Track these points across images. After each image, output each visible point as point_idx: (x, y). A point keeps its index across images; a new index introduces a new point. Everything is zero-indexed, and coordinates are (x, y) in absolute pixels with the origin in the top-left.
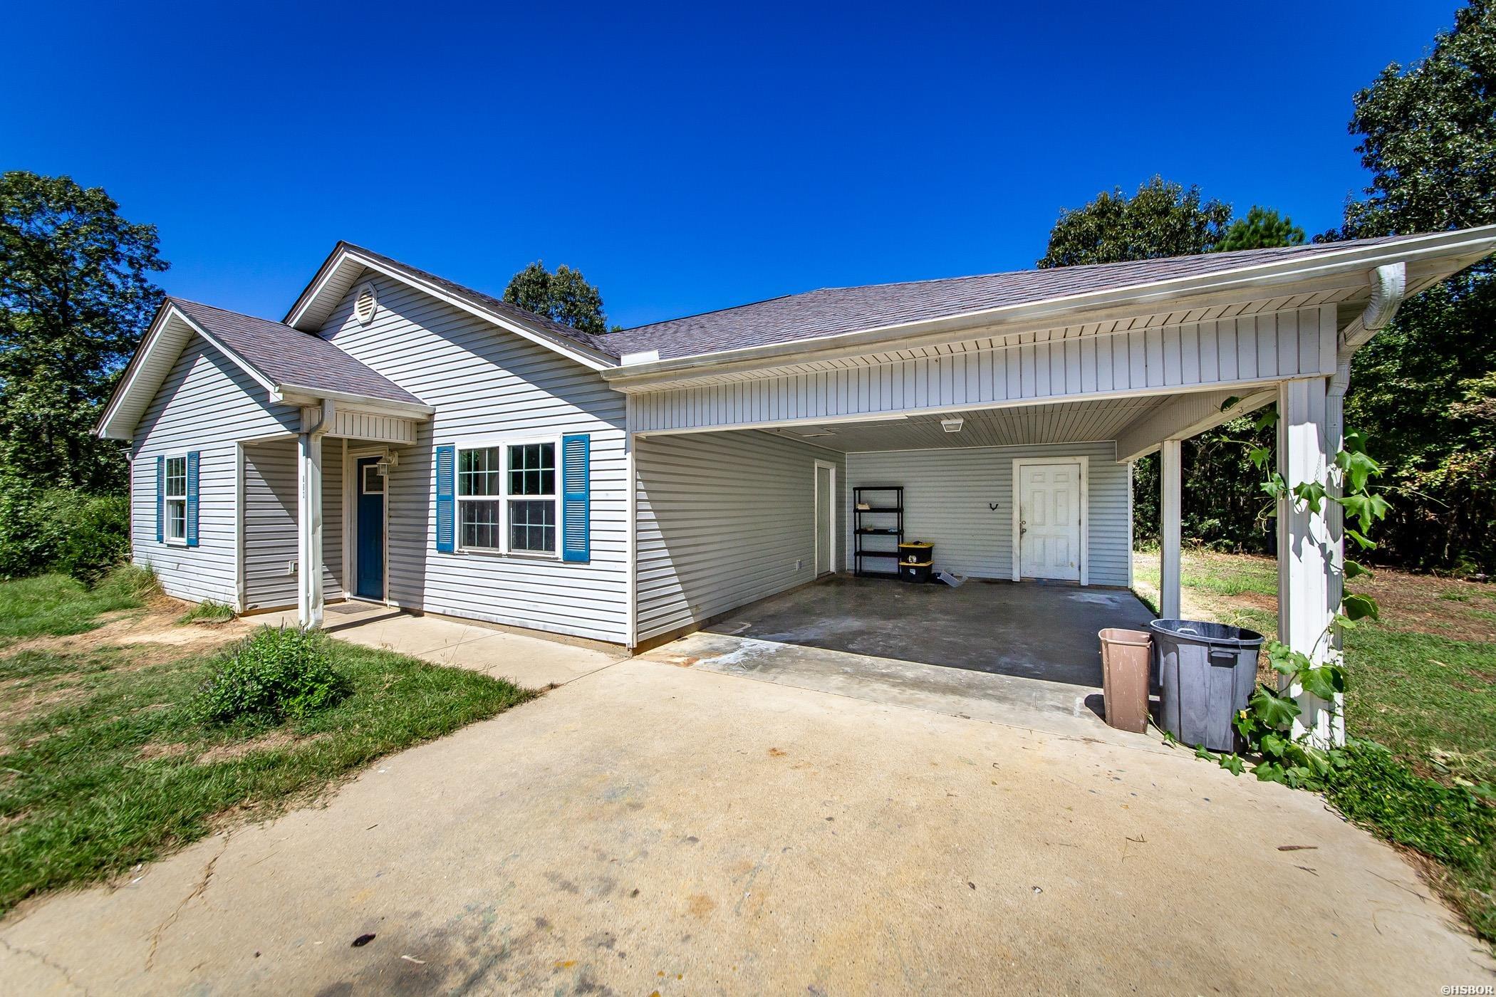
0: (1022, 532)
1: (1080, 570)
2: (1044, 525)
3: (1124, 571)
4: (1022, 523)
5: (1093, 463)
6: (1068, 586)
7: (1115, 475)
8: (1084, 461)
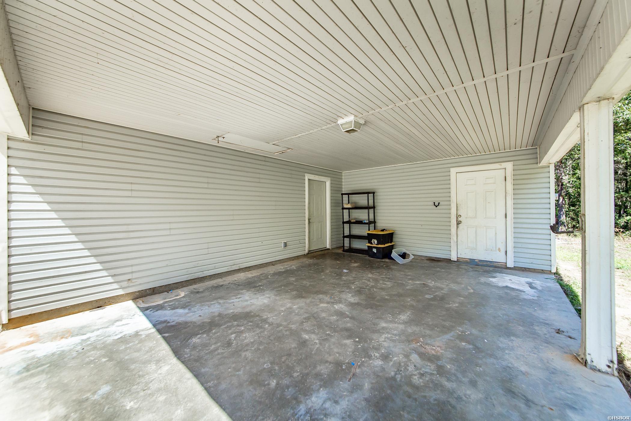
0: (458, 223)
1: (506, 254)
2: (475, 217)
3: (548, 258)
4: (458, 216)
5: (516, 167)
6: (496, 267)
7: (538, 176)
8: (509, 166)
